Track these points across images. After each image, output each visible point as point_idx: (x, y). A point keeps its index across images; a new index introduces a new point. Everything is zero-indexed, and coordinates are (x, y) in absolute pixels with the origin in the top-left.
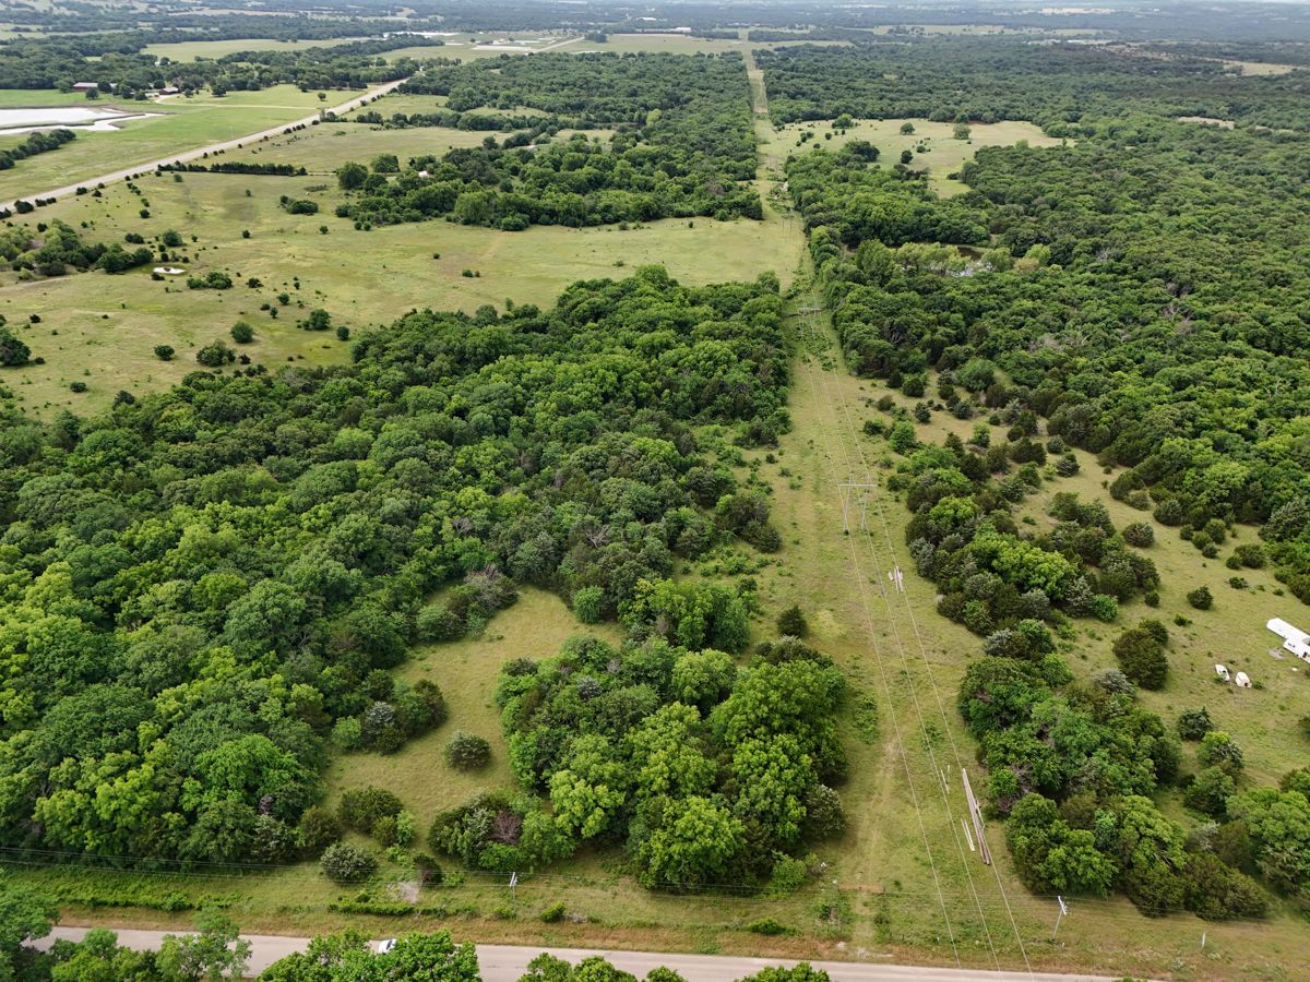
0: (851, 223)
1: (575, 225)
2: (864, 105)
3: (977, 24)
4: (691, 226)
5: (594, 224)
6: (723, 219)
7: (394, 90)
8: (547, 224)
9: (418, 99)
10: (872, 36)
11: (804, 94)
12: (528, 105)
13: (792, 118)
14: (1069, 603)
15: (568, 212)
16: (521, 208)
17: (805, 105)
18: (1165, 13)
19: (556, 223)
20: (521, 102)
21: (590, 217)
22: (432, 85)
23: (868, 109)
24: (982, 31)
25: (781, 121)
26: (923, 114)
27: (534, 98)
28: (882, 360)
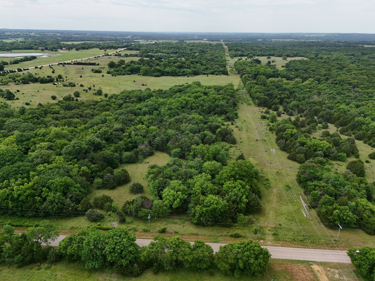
0: (254, 74)
1: (174, 76)
2: (256, 53)
3: (287, 39)
4: (208, 76)
5: (180, 76)
6: (217, 75)
7: (125, 49)
8: (166, 76)
9: (131, 51)
10: (258, 41)
11: (239, 50)
12: (162, 53)
13: (236, 56)
14: (330, 156)
15: (172, 72)
16: (159, 71)
17: (240, 53)
18: (340, 36)
19: (169, 75)
20: (160, 52)
21: (178, 74)
22: (136, 48)
23: (257, 54)
24: (288, 40)
25: (233, 56)
26: (273, 55)
27: (164, 51)
28: (266, 101)
